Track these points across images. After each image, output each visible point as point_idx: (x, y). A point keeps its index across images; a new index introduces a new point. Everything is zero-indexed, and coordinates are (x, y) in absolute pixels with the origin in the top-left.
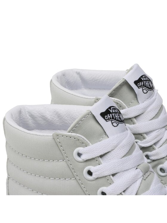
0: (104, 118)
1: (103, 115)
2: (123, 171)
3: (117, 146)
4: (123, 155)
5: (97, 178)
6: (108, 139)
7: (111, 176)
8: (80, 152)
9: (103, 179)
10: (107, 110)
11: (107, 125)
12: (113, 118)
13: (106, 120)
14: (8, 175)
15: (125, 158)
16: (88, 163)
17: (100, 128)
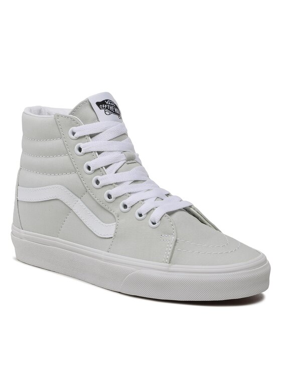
0: (99, 106)
1: (98, 104)
2: (108, 152)
3: (106, 130)
4: (110, 139)
5: (85, 153)
6: (98, 123)
7: (97, 154)
8: (74, 131)
9: (89, 154)
10: (104, 101)
11: (100, 112)
12: (107, 108)
13: (100, 108)
14: (21, 166)
15: (111, 141)
16: (79, 140)
17: (94, 113)
